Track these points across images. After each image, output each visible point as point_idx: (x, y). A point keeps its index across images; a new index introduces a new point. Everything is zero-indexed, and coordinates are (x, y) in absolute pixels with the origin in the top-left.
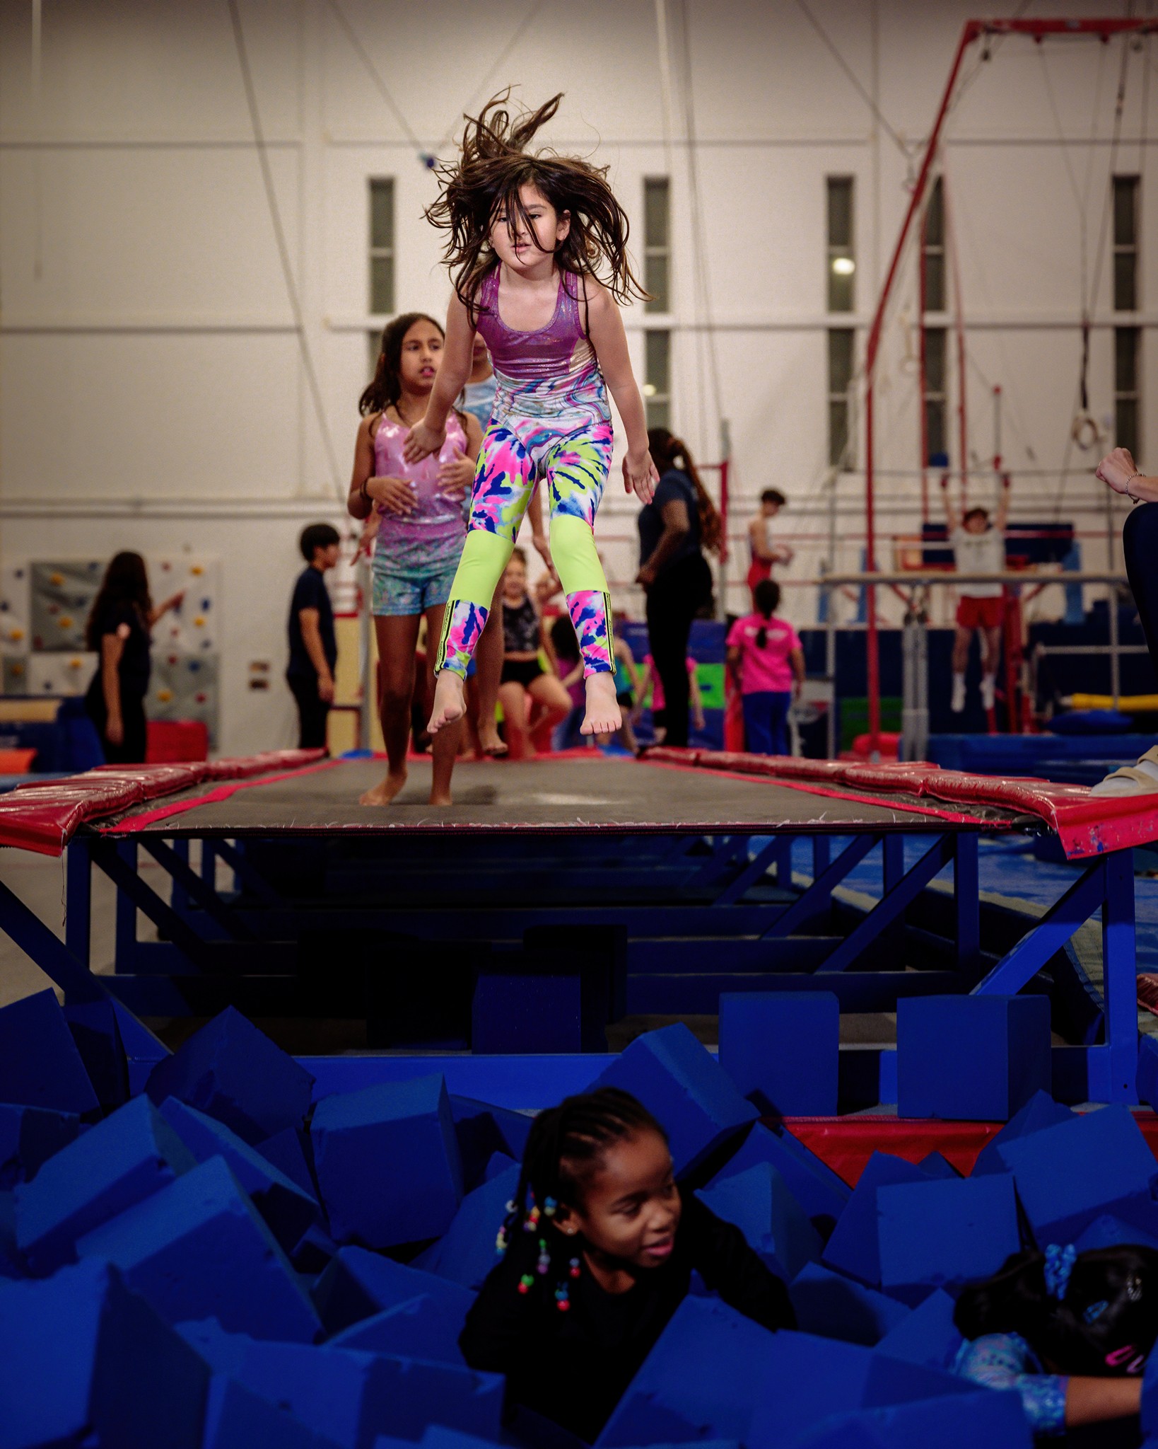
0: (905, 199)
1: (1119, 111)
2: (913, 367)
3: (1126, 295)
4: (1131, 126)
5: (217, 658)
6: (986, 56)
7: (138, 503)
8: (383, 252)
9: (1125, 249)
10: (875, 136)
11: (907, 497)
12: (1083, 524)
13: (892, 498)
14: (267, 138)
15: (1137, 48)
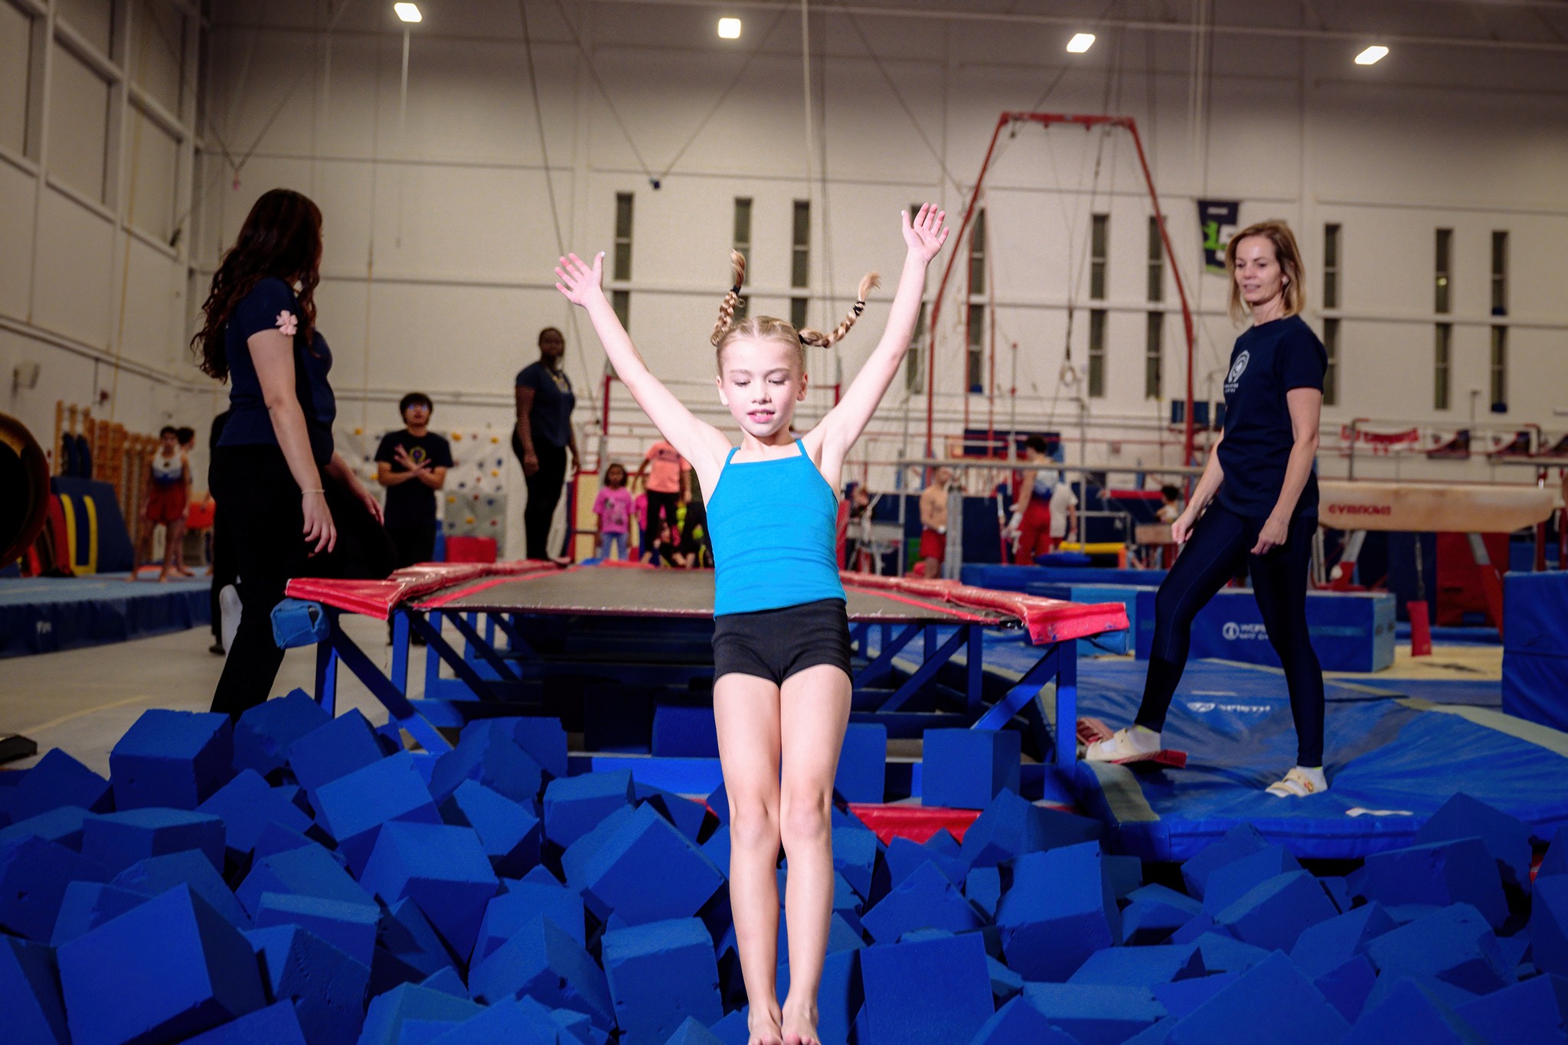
0: (960, 221)
1: (1097, 174)
2: (962, 329)
3: (1098, 288)
4: (1104, 183)
5: (505, 497)
6: (1013, 135)
7: (458, 395)
8: (624, 241)
9: (1099, 260)
10: (942, 182)
11: (955, 412)
12: (1067, 433)
13: (946, 411)
14: (550, 164)
15: (1108, 134)
